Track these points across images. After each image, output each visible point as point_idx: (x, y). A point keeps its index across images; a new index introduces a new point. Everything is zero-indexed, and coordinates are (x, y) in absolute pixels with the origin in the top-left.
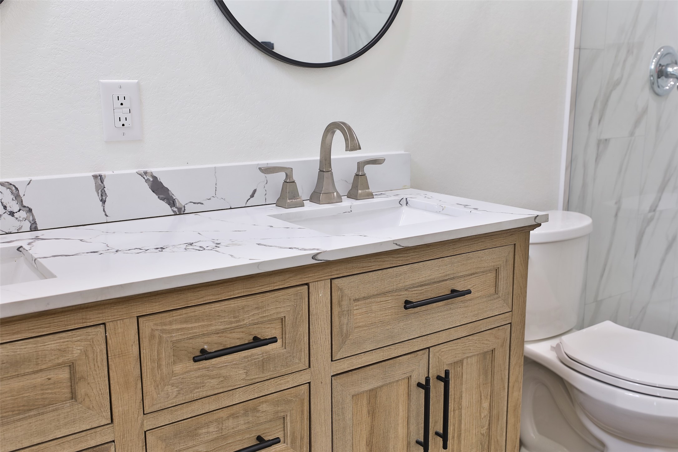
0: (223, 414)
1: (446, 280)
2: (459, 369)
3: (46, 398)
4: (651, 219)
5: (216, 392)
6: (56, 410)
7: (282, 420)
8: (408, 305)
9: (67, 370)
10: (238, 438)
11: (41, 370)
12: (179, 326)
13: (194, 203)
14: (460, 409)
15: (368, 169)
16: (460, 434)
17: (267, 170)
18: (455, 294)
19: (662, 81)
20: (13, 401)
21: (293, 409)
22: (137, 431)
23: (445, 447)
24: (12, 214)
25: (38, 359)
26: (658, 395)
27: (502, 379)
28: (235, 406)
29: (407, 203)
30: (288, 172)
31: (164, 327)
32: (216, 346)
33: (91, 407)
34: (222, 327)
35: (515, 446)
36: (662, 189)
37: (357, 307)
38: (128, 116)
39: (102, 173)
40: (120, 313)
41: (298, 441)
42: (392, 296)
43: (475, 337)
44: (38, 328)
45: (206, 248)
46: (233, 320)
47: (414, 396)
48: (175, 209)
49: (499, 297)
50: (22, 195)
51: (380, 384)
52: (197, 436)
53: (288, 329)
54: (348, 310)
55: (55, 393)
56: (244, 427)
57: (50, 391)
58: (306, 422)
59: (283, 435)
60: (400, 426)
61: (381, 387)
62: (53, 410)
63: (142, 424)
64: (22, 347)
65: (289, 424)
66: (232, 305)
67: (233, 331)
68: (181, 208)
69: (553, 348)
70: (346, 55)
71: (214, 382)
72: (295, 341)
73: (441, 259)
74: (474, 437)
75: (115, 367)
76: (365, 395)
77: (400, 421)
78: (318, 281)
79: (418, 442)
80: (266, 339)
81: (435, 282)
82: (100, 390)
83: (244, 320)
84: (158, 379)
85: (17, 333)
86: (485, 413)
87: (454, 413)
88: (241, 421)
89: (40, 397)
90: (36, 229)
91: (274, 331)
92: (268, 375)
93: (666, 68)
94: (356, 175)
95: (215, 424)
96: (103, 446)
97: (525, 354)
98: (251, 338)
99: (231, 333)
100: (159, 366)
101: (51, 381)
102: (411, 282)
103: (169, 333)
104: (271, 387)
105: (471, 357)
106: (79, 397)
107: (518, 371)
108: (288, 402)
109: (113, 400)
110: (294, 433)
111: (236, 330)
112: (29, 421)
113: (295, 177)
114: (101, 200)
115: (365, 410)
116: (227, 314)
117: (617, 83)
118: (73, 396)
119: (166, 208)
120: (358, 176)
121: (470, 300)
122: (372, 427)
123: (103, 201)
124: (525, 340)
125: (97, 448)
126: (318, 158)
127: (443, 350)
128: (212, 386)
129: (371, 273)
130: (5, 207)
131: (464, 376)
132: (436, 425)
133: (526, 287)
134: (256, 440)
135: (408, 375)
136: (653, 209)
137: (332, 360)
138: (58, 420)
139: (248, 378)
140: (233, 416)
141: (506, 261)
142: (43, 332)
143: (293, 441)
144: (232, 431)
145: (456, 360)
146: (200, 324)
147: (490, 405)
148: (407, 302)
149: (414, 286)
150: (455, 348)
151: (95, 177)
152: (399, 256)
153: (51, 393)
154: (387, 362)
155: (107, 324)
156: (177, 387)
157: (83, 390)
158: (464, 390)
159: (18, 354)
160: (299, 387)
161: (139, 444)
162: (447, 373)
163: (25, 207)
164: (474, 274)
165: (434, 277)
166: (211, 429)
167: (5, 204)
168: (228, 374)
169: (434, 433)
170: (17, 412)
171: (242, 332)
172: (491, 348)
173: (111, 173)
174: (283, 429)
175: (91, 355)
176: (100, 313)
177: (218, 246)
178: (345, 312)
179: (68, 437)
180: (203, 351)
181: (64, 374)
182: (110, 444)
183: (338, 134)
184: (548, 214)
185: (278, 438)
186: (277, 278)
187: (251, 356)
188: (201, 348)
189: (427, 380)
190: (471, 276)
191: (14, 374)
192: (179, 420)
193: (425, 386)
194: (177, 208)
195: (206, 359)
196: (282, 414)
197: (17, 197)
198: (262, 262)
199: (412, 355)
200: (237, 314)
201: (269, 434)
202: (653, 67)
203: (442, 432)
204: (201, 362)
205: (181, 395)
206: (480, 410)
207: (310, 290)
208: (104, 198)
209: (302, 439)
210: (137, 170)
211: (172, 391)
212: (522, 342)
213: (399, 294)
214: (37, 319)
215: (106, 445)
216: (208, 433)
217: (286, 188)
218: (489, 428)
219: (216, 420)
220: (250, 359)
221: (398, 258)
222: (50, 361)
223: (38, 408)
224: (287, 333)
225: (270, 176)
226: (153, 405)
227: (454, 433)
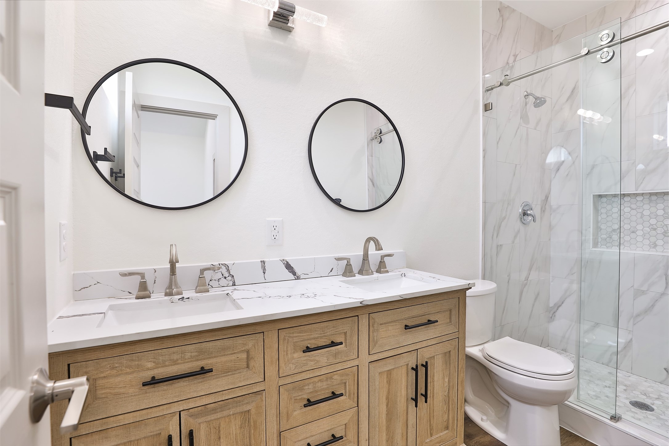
0: (316, 379)
1: (425, 315)
2: (432, 361)
3: (236, 367)
4: (526, 284)
5: (313, 368)
6: (240, 373)
7: (344, 384)
8: (407, 327)
9: (246, 353)
10: (323, 392)
11: (235, 353)
12: (297, 335)
13: (305, 274)
14: (433, 382)
15: (386, 259)
16: (434, 395)
17: (338, 259)
18: (430, 322)
19: (525, 217)
20: (222, 367)
21: (349, 379)
22: (276, 386)
23: (426, 402)
24: (225, 278)
25: (234, 347)
26: (536, 377)
27: (454, 366)
28: (322, 376)
29: (405, 276)
30: (348, 260)
31: (290, 335)
32: (314, 345)
33: (255, 372)
34: (317, 336)
35: (462, 403)
36: (530, 269)
37: (382, 328)
38: (277, 234)
39: (265, 260)
40: (271, 327)
41: (352, 395)
42: (398, 322)
43: (440, 344)
44: (235, 333)
45: (310, 297)
46: (322, 332)
47: (410, 375)
48: (296, 277)
49: (452, 324)
50: (230, 270)
51: (393, 367)
52: (303, 390)
53: (348, 338)
54: (377, 329)
55: (240, 364)
56: (326, 387)
57: (238, 363)
58: (356, 385)
59: (344, 392)
60: (403, 389)
61: (393, 369)
62: (239, 373)
63: (278, 382)
64: (227, 342)
65: (347, 386)
66: (322, 325)
67: (322, 338)
68: (298, 277)
69: (480, 350)
70: (374, 207)
71: (312, 363)
72: (351, 344)
73: (422, 305)
74: (441, 397)
75: (267, 353)
76: (385, 372)
77: (403, 387)
78: (362, 314)
79: (412, 399)
80: (338, 343)
81: (420, 316)
82: (260, 364)
83: (327, 333)
84: (286, 360)
85: (226, 335)
86: (446, 384)
87: (430, 384)
88: (325, 383)
89: (233, 366)
90: (235, 285)
91: (341, 339)
92: (338, 361)
93: (527, 211)
94: (380, 262)
95: (312, 384)
96: (260, 392)
97: (466, 353)
98: (330, 342)
99: (321, 339)
100: (287, 354)
101: (238, 359)
102: (408, 316)
103: (292, 338)
104: (339, 367)
105: (438, 354)
106: (250, 367)
107: (463, 362)
108: (347, 375)
109: (265, 369)
110: (350, 391)
111: (323, 338)
112: (228, 377)
113: (351, 263)
114: (263, 272)
115: (385, 381)
116: (319, 330)
117: (504, 218)
118: (248, 367)
119: (291, 276)
121: (437, 325)
122: (389, 389)
123: (264, 273)
124: (466, 346)
125: (257, 393)
126: (363, 253)
127: (424, 351)
128: (311, 365)
129: (389, 311)
130: (223, 275)
131: (435, 365)
132: (422, 390)
133: (465, 319)
134: (331, 393)
135: (407, 363)
136: (527, 279)
137: (369, 355)
138: (241, 378)
139: (329, 362)
140: (321, 381)
141: (455, 306)
142: (236, 335)
143: (349, 395)
144: (320, 388)
145: (431, 356)
146: (306, 334)
147: (449, 380)
148: (406, 326)
149: (409, 318)
150: (430, 350)
151: (261, 261)
152: (402, 302)
153: (238, 364)
154: (396, 356)
155: (265, 332)
156: (295, 365)
157: (252, 364)
158: (435, 372)
159: (226, 345)
160: (353, 367)
161: (276, 392)
162: (427, 363)
163: (231, 275)
164: (439, 312)
165: (419, 313)
166: (310, 387)
167: (223, 273)
168: (319, 359)
169: (420, 394)
170: (223, 372)
171: (326, 339)
172: (449, 350)
173: (268, 260)
174: (344, 389)
175: (256, 347)
176: (261, 327)
177: (316, 296)
178: (376, 330)
179: (244, 386)
180: (307, 347)
181: (244, 356)
182: (263, 391)
183: (372, 243)
184: (475, 283)
185: (342, 393)
186: (343, 313)
187: (330, 351)
188: (307, 346)
189: (417, 366)
190: (438, 313)
191: (223, 354)
192: (295, 381)
193: (416, 369)
194: (296, 276)
195: (309, 352)
196: (344, 381)
197: (228, 270)
198: (336, 305)
199: (409, 353)
200: (324, 330)
201: (338, 391)
202: (520, 211)
203: (424, 394)
204: (306, 353)
205: (297, 369)
206: (444, 383)
207: (359, 319)
208: (265, 271)
209: (354, 394)
210: (279, 259)
211: (292, 366)
212: (465, 347)
213: (402, 321)
214: (234, 329)
215: (261, 392)
216: (308, 389)
217: (347, 268)
218: (449, 392)
219: (313, 382)
220: (329, 352)
221: (401, 303)
222: (239, 349)
223: (232, 371)
224: (348, 340)
225: (340, 262)
226: (283, 373)
227: (430, 394)
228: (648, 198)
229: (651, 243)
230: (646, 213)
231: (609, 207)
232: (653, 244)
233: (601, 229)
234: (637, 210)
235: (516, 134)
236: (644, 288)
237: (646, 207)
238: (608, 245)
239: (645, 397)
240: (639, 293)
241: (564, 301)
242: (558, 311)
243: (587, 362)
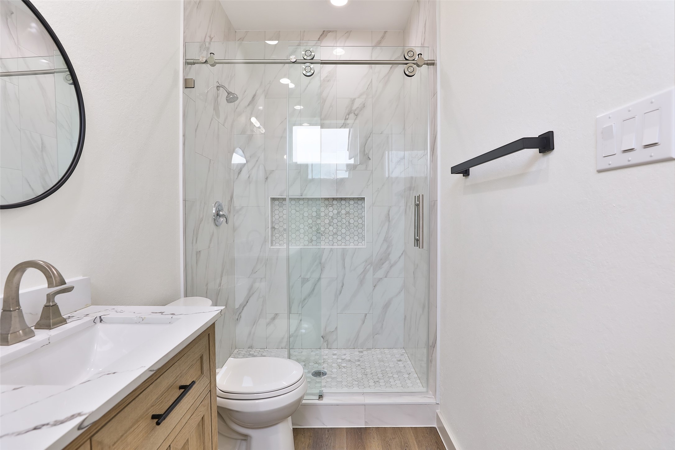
1: (176, 381)
2: (186, 446)
18: (187, 390)
19: (218, 218)
29: (101, 321)
36: (222, 274)
42: (143, 419)
43: (194, 415)
81: (170, 387)
93: (219, 212)
94: (45, 306)
102: (157, 396)
105: (193, 431)
117: (202, 220)
120: (48, 307)
145: (185, 441)
149: (158, 400)
150: (185, 432)
165: (170, 383)
202: (214, 212)
213: (147, 413)
228: (307, 202)
229: (309, 239)
230: (306, 214)
231: (281, 209)
232: (310, 240)
233: (275, 229)
234: (300, 212)
235: (210, 126)
236: (308, 276)
237: (306, 209)
238: (281, 242)
239: (317, 365)
240: (305, 281)
241: (249, 300)
242: (243, 311)
243: (271, 352)
